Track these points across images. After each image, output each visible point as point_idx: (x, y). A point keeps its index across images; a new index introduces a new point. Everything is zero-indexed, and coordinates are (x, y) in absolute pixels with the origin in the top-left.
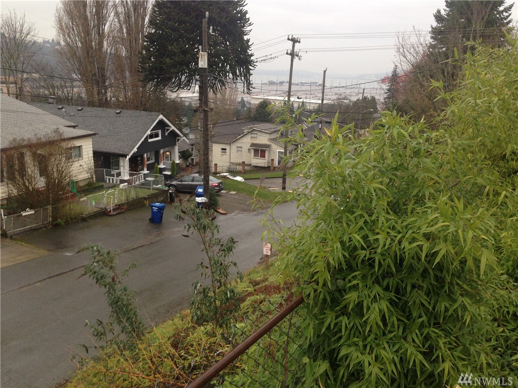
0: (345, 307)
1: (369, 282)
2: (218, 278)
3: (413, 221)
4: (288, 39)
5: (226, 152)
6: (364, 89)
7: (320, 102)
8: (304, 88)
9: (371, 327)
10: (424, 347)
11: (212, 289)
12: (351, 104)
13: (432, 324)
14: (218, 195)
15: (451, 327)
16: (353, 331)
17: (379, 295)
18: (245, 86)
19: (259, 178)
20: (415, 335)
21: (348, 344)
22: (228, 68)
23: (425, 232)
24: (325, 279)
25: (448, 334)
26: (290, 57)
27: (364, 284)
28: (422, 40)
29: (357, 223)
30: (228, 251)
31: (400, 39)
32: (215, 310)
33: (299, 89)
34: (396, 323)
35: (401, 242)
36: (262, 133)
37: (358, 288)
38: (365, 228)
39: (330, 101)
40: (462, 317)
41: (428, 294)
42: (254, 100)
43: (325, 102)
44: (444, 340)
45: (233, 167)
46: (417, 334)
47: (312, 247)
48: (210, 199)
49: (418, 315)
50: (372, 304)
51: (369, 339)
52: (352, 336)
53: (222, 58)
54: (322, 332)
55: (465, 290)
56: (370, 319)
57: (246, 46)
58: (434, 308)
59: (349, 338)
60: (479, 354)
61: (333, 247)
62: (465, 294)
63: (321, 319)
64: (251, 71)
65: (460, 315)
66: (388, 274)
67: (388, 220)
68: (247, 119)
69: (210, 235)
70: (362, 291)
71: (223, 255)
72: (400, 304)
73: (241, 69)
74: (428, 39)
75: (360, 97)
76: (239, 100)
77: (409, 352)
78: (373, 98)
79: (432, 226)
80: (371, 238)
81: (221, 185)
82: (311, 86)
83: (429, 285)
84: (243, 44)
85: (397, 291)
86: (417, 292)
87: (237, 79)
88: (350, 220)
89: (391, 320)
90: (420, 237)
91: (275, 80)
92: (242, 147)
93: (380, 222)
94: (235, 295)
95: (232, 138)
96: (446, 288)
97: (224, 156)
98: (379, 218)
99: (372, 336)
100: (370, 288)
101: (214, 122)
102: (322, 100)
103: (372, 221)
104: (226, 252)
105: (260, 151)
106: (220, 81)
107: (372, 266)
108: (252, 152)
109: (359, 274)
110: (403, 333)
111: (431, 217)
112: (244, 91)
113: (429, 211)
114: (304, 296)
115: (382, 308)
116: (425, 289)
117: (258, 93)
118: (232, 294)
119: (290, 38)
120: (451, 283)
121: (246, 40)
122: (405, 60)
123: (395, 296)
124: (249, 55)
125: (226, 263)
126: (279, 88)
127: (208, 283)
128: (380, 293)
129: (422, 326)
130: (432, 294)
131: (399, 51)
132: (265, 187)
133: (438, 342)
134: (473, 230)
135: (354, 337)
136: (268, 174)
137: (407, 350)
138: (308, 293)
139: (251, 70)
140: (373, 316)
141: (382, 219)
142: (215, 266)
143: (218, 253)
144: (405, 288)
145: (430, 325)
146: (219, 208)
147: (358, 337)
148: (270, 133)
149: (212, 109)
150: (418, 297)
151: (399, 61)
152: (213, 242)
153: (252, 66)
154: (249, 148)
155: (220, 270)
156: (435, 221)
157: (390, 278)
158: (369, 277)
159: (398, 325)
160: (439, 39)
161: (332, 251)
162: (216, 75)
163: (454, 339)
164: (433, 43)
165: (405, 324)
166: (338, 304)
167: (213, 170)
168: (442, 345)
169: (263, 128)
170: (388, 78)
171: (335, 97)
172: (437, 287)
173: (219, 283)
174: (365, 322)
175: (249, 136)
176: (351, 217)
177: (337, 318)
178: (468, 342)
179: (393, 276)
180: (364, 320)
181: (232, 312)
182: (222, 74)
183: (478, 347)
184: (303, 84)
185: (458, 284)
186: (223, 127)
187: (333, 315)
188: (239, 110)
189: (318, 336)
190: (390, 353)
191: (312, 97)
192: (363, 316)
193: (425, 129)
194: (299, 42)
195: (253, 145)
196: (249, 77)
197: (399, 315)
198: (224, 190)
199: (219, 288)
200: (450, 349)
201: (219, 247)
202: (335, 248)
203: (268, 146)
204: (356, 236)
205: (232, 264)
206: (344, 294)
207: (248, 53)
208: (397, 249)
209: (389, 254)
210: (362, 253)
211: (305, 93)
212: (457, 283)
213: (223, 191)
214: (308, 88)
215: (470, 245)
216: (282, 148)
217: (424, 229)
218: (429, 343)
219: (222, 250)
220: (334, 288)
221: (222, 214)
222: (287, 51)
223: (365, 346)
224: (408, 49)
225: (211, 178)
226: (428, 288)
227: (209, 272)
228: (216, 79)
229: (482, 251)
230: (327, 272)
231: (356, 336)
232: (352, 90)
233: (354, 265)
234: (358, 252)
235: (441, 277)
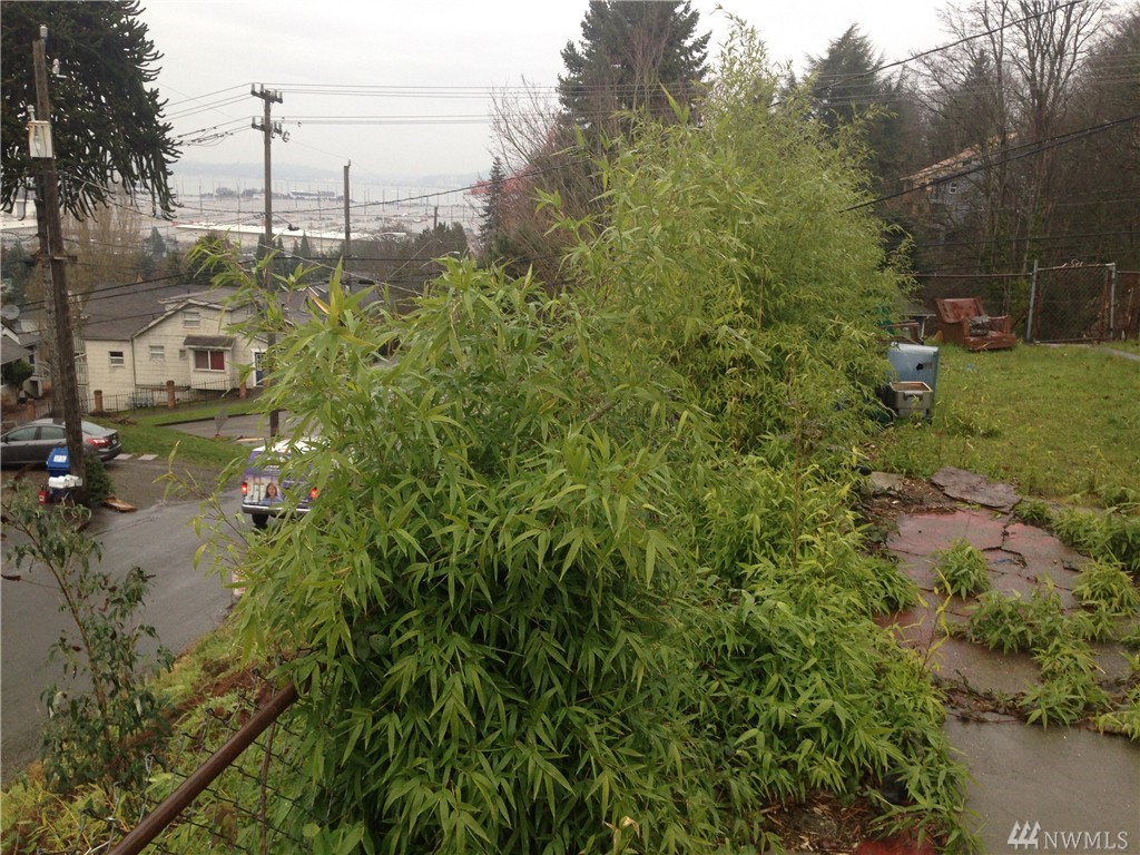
0: (394, 693)
1: (441, 628)
2: (108, 671)
3: (520, 487)
4: (254, 93)
5: (122, 361)
6: (436, 208)
7: (342, 236)
8: (303, 205)
9: (449, 727)
10: (559, 750)
11: (94, 700)
12: (413, 240)
13: (574, 698)
14: (107, 467)
15: (609, 697)
16: (413, 745)
17: (463, 655)
18: (157, 200)
19: (213, 419)
20: (543, 728)
21: (404, 776)
22: (109, 158)
23: (541, 508)
24: (340, 639)
25: (604, 712)
26: (261, 134)
27: (430, 635)
28: (542, 107)
29: (404, 504)
30: (130, 601)
31: (499, 102)
32: (106, 750)
33: (293, 208)
34: (502, 708)
35: (498, 534)
36: (212, 312)
37: (417, 646)
38: (423, 515)
39: (366, 235)
40: (630, 671)
41: (561, 638)
42: (185, 232)
43: (353, 236)
44: (597, 728)
45: (144, 395)
46: (545, 726)
47: (308, 568)
48: (88, 478)
49: (545, 683)
50: (448, 676)
51: (448, 755)
52: (411, 755)
53: (92, 134)
54: (344, 760)
55: (633, 619)
56: (445, 710)
57: (147, 107)
58: (574, 667)
59: (404, 762)
60: (666, 743)
61: (353, 564)
62: (633, 625)
63: (342, 729)
64: (168, 166)
65: (625, 671)
66: (478, 607)
67: (468, 491)
68: (170, 278)
69: (80, 568)
70: (425, 653)
71: (118, 613)
72: (507, 668)
73: (141, 160)
74: (555, 104)
75: (430, 224)
76: (148, 234)
77: (531, 764)
78: (458, 227)
79: (555, 493)
80: (437, 533)
81: (114, 442)
82: (319, 200)
83: (563, 618)
84: (142, 101)
85: (501, 641)
86: (539, 635)
87: (134, 185)
88: (391, 499)
89: (490, 705)
90: (530, 520)
91: (233, 187)
92: (162, 347)
93: (453, 497)
94: (156, 705)
95: (137, 325)
96: (596, 618)
97: (119, 370)
98: (449, 487)
99: (454, 747)
100: (443, 641)
101: (84, 289)
102: (348, 233)
103: (436, 498)
104: (125, 606)
105: (209, 353)
106: (88, 189)
107: (444, 593)
108: (191, 357)
109: (417, 617)
110: (518, 727)
111: (551, 477)
112: (154, 212)
113: (549, 462)
114: (297, 685)
115: (471, 683)
116: (553, 627)
117: (191, 218)
118: (148, 704)
119: (258, 90)
120: (604, 608)
121: (149, 91)
122: (512, 146)
123: (498, 653)
124: (158, 128)
125: (127, 631)
126: (246, 205)
127: (83, 686)
128: (463, 651)
129: (554, 705)
130: (569, 635)
131: (499, 127)
132: (229, 439)
133: (586, 733)
134: (629, 495)
135: (416, 756)
136: (234, 407)
137: (527, 762)
138: (307, 675)
139: (170, 162)
140: (452, 703)
141: (456, 490)
142: (98, 641)
143: (104, 610)
144: (515, 632)
145: (570, 700)
146: (114, 499)
147: (424, 756)
148: (231, 312)
149: (74, 259)
150: (542, 646)
151: (501, 149)
152: (89, 585)
153: (169, 153)
154: (182, 347)
155: (112, 651)
156: (560, 483)
157: (484, 614)
158: (440, 620)
159: (507, 713)
160: (575, 105)
161: (353, 573)
162: (78, 175)
163: (617, 721)
164: (563, 112)
165: (521, 708)
166: (377, 689)
167: (92, 406)
168: (593, 738)
169: (212, 300)
170: (481, 184)
171: (376, 226)
172: (578, 620)
173: (112, 683)
174: (438, 718)
175: (179, 320)
176: (392, 492)
177: (375, 720)
178: (646, 722)
179: (490, 609)
180: (432, 714)
181: (152, 746)
182: (96, 172)
183: (665, 728)
184: (300, 196)
185: (617, 607)
186: (110, 300)
187: (368, 715)
188: (150, 258)
189: (339, 770)
190: (492, 777)
191: (324, 225)
192: (431, 705)
193: (537, 293)
194: (280, 101)
195: (190, 340)
196: (166, 178)
197: (505, 690)
198: (123, 453)
199: (112, 695)
200: (609, 744)
201: (105, 594)
202: (358, 565)
203: (230, 342)
204: (403, 533)
205: (142, 632)
206: (388, 664)
207: (157, 123)
208: (490, 551)
209: (476, 564)
210: (419, 569)
211: (307, 216)
212: (616, 604)
213: (120, 457)
214: (314, 205)
215: (625, 525)
216: (261, 345)
217: (540, 504)
218: (569, 738)
219: (113, 602)
220: (364, 655)
221: (123, 511)
222: (254, 119)
223: (440, 772)
224: (517, 124)
225: (86, 425)
226: (560, 624)
227: (83, 659)
228: (78, 184)
229: (648, 534)
230: (343, 621)
231: (421, 754)
232: (412, 210)
233: (406, 596)
234: (410, 569)
235: (585, 598)
